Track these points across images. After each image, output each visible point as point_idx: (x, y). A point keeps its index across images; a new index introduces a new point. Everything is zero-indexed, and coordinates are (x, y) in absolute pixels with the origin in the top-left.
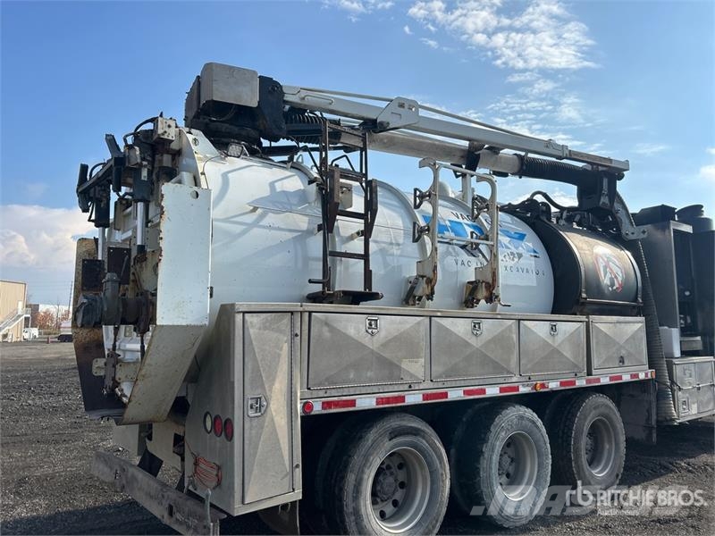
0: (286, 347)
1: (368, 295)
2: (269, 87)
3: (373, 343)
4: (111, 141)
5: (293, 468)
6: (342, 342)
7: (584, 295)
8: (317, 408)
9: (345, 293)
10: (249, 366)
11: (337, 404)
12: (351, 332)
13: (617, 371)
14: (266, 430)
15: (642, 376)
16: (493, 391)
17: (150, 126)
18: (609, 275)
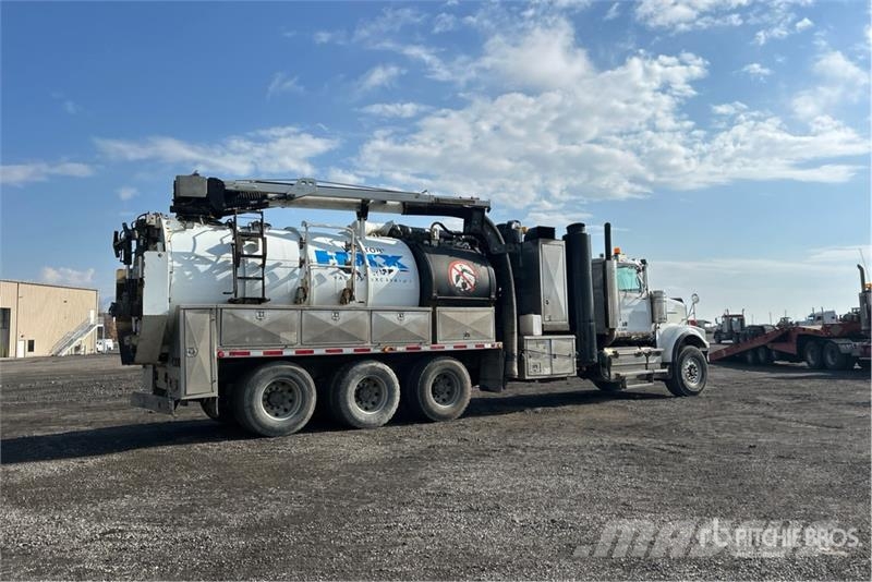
0: (208, 324)
1: (262, 300)
2: (215, 184)
3: (261, 324)
4: (125, 225)
5: (213, 382)
6: (241, 323)
7: (435, 295)
8: (227, 354)
9: (251, 299)
10: (187, 333)
11: (238, 353)
12: (247, 318)
13: (461, 342)
14: (196, 365)
15: (488, 346)
16: (348, 351)
17: (144, 217)
18: (461, 281)
